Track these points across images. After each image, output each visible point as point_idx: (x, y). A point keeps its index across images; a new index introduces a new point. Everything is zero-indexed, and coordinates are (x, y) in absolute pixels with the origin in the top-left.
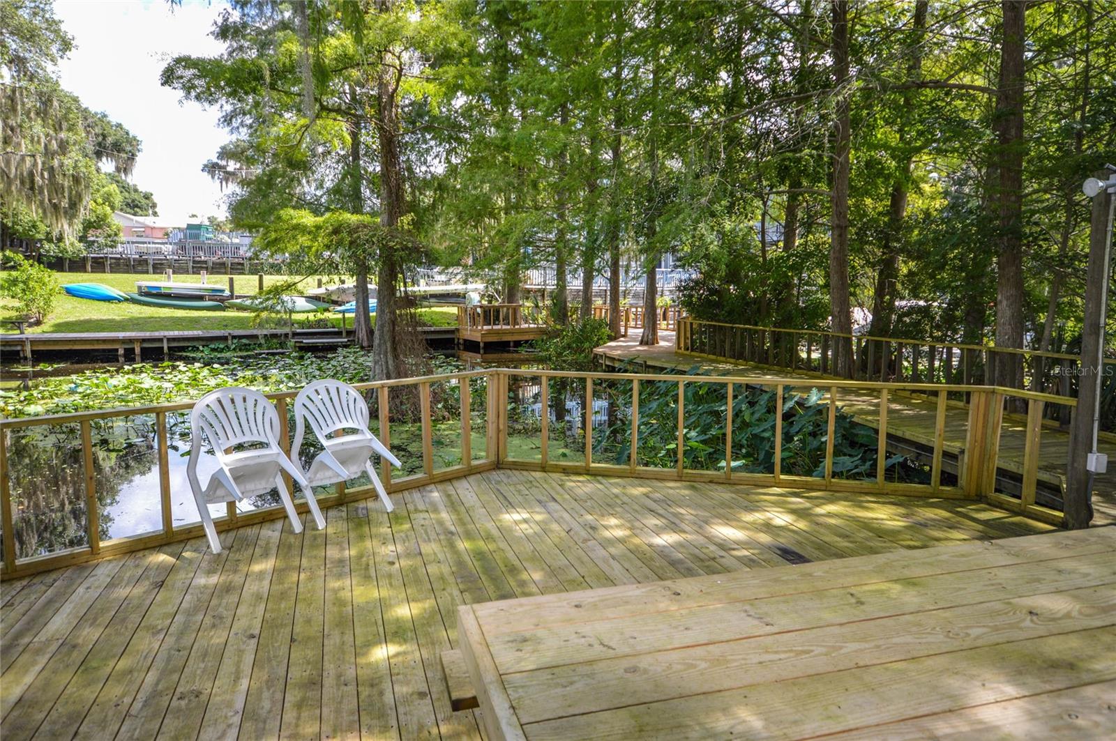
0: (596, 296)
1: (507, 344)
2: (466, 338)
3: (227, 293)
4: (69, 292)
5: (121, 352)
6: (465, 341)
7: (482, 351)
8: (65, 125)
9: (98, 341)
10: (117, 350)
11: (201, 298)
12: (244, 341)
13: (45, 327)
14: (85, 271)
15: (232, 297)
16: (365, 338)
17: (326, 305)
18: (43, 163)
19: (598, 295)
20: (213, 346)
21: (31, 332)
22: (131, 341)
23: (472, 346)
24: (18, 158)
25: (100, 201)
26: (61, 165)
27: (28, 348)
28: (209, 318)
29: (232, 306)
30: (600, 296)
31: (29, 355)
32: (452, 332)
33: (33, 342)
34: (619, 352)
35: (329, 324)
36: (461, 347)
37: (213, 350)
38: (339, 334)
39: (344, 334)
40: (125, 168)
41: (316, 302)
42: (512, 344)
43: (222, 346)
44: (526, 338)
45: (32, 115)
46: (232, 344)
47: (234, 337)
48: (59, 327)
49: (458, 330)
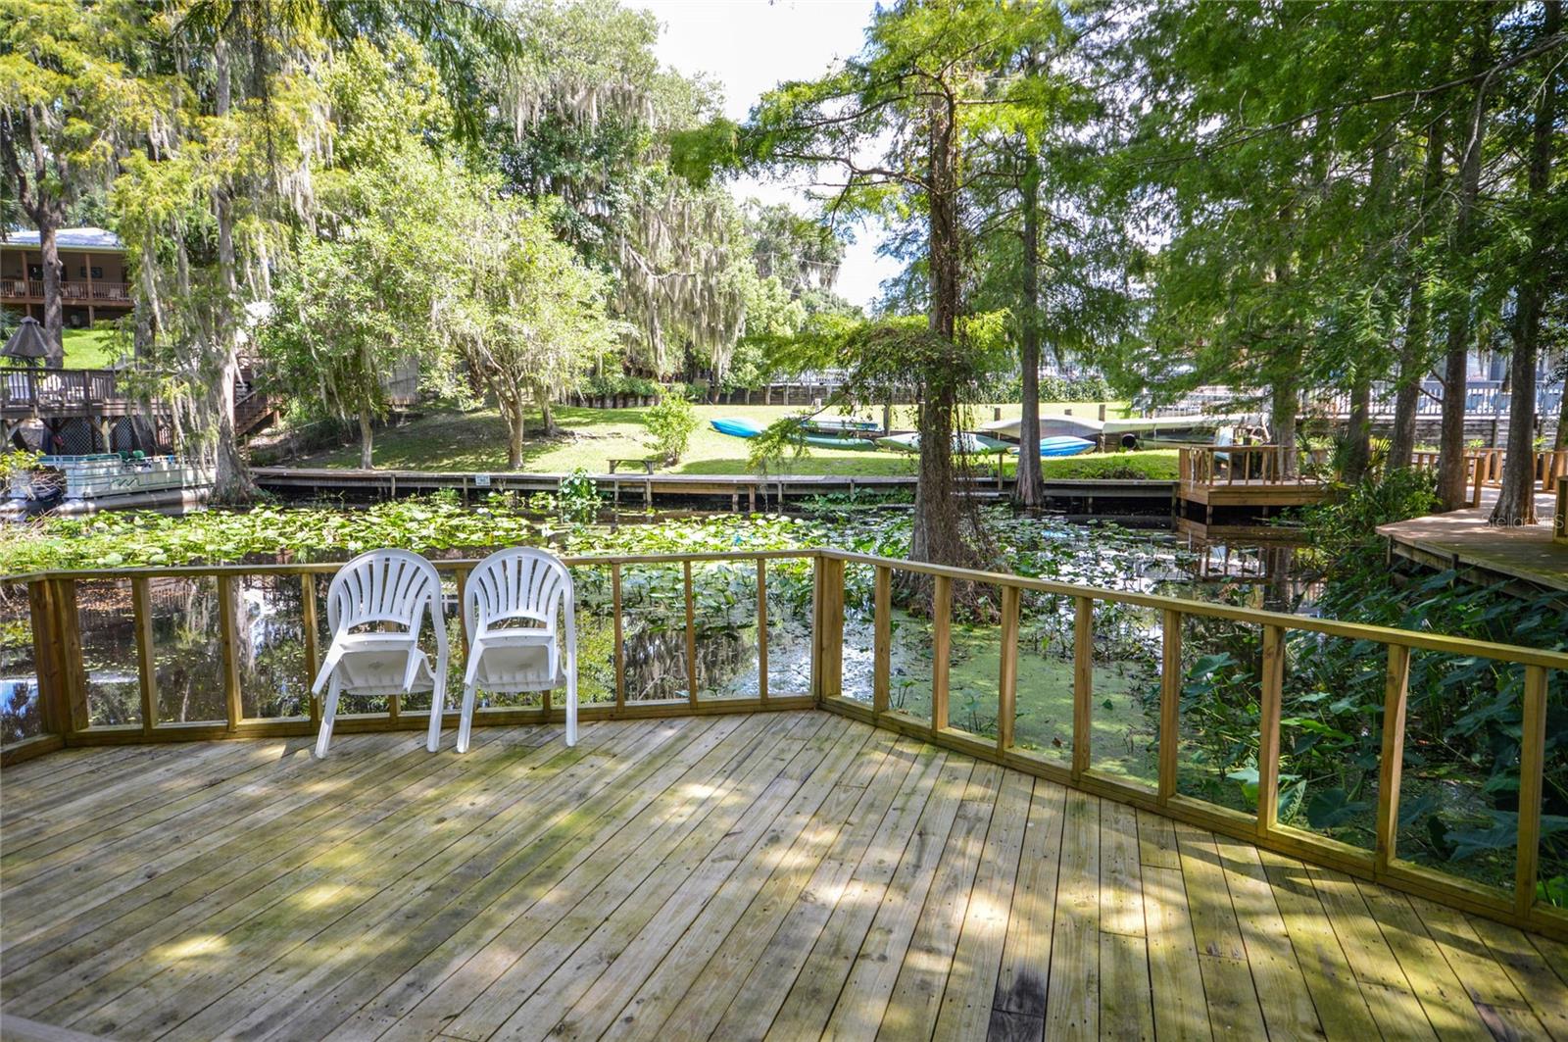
0: (1470, 432)
1: (1257, 510)
2: (1189, 497)
3: (881, 427)
4: (718, 427)
5: (735, 499)
6: (1189, 503)
7: (1209, 520)
8: (726, 237)
9: (714, 485)
10: (731, 496)
11: (849, 434)
12: (869, 491)
13: (678, 468)
14: (743, 403)
15: (886, 432)
16: (1030, 492)
17: (1003, 445)
18: (703, 283)
19: (1479, 428)
20: (831, 496)
21: (662, 473)
22: (746, 486)
23: (1195, 511)
24: (681, 279)
25: (781, 320)
26: (718, 283)
27: (649, 490)
28: (843, 460)
29: (884, 446)
30: (1481, 432)
31: (649, 499)
32: (1168, 488)
33: (654, 484)
34: (1423, 535)
35: (990, 472)
36: (1183, 512)
37: (830, 501)
38: (992, 485)
39: (1000, 486)
40: (827, 281)
41: (990, 440)
42: (1265, 512)
43: (841, 496)
44: (1293, 501)
45: (700, 230)
46: (854, 493)
47: (857, 485)
48: (691, 468)
49: (1178, 485)
